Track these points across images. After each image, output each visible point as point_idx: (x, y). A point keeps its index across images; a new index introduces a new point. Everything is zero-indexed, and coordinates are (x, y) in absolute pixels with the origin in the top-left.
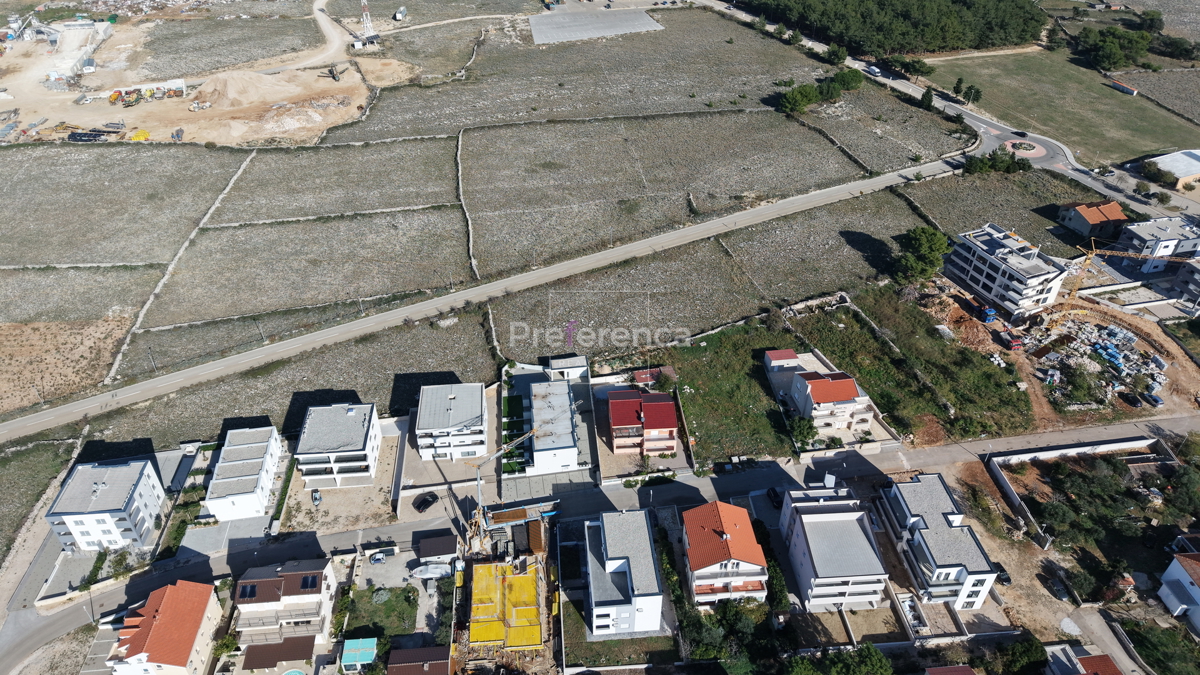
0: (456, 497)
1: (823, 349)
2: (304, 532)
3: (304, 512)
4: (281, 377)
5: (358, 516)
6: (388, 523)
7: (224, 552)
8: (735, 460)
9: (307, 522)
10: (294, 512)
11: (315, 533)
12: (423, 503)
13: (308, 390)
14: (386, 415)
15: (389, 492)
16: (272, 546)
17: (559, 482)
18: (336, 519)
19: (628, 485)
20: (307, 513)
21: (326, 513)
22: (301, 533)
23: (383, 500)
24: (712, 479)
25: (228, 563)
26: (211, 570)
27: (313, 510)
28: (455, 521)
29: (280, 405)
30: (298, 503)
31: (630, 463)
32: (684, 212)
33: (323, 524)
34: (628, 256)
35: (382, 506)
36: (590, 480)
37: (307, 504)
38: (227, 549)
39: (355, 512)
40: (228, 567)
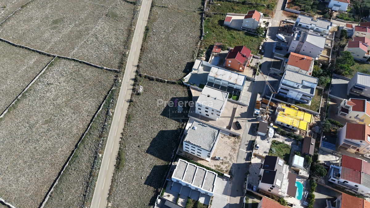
0: (239, 117)
1: (230, 12)
2: (231, 167)
3: (221, 165)
5: (232, 148)
6: (240, 140)
7: (228, 197)
8: (260, 49)
9: (227, 165)
10: (219, 168)
11: (233, 164)
12: (238, 126)
13: (148, 147)
15: (225, 135)
16: (234, 179)
17: (247, 89)
18: (230, 155)
19: (258, 75)
20: (222, 164)
21: (225, 157)
22: (231, 168)
23: (227, 139)
24: (264, 57)
25: (235, 197)
26: (236, 204)
27: (222, 161)
28: (249, 121)
29: (153, 157)
30: (215, 166)
31: (249, 70)
33: (230, 160)
35: (231, 139)
36: (250, 82)
37: (218, 163)
38: (227, 196)
39: (230, 148)
40: (237, 197)
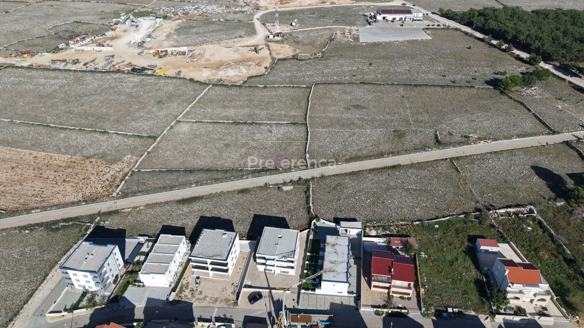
0: (273, 298)
1: (516, 243)
2: (187, 302)
3: (189, 289)
4: (196, 206)
5: (217, 298)
6: (232, 306)
7: (143, 305)
8: (450, 310)
9: (190, 296)
10: (184, 288)
11: (192, 304)
12: (254, 298)
13: (208, 216)
14: (245, 238)
15: (237, 286)
16: (169, 307)
17: (334, 302)
18: (205, 297)
19: (377, 313)
20: (191, 290)
21: (201, 293)
22: (185, 302)
23: (232, 290)
24: (433, 320)
25: (144, 312)
26: (134, 315)
27: (194, 289)
28: (270, 314)
29: (192, 222)
30: (188, 283)
31: (381, 299)
32: (433, 141)
33: (198, 299)
34: (395, 163)
35: (231, 295)
36: (353, 304)
37: (192, 285)
38: (145, 303)
39: (216, 295)
40: (143, 315)
